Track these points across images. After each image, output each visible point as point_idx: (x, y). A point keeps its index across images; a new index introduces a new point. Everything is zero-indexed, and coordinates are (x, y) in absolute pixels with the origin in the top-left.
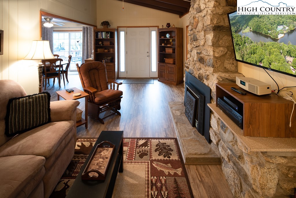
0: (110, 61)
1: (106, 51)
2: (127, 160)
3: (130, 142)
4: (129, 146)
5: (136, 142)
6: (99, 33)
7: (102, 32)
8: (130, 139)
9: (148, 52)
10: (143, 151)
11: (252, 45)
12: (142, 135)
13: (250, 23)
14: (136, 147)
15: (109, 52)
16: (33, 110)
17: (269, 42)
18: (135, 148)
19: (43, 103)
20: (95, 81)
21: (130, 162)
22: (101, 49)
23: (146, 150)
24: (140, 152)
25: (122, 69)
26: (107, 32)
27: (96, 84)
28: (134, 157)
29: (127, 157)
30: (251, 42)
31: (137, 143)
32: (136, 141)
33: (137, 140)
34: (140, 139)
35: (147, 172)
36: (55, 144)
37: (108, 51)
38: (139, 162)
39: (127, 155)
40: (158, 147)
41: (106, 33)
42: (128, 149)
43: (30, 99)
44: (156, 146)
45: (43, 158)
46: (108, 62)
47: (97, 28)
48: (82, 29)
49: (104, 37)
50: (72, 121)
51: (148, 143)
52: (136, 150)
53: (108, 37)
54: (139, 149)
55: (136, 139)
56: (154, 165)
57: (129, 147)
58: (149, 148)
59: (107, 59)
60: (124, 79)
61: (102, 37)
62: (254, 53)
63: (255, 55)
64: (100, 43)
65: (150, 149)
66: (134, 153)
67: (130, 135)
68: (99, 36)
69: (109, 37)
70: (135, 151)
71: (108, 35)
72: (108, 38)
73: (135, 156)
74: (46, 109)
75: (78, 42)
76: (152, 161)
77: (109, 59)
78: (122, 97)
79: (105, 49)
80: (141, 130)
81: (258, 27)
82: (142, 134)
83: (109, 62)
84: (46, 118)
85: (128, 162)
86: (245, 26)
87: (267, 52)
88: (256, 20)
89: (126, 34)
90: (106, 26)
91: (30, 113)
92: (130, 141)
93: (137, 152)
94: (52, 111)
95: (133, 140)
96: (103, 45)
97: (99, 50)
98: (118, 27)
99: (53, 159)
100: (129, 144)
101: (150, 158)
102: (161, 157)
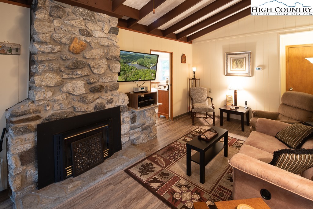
2: (180, 179)
3: (166, 192)
4: (169, 189)
10: (163, 177)
11: (137, 70)
13: (138, 60)
14: (164, 183)
17: (146, 69)
18: (166, 183)
21: (179, 176)
23: (159, 176)
24: (165, 178)
28: (174, 177)
29: (179, 180)
30: (137, 69)
31: (161, 187)
32: (158, 190)
35: (173, 165)
38: (173, 172)
39: (177, 181)
40: (147, 173)
42: (173, 186)
44: (149, 174)
51: (151, 180)
52: (167, 181)
54: (164, 180)
55: (155, 193)
56: (165, 166)
57: (171, 187)
58: (155, 176)
62: (137, 74)
63: (138, 75)
65: (155, 174)
66: (171, 179)
70: (169, 181)
73: (172, 177)
76: (164, 167)
81: (143, 63)
85: (180, 176)
86: (134, 61)
87: (145, 73)
88: (142, 60)
93: (168, 179)
101: (162, 170)
102: (155, 166)
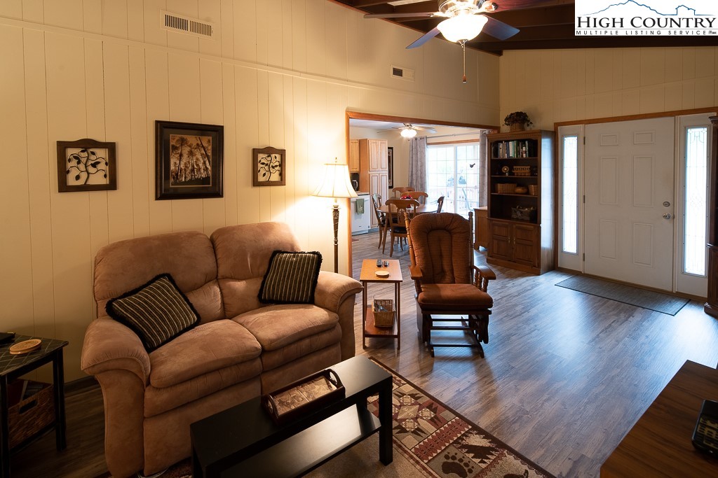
0: (528, 218)
1: (519, 190)
2: (413, 450)
3: (450, 423)
4: (442, 428)
5: (463, 432)
6: (501, 146)
7: (508, 141)
8: (457, 418)
9: (667, 204)
10: (461, 460)
12: (494, 429)
14: (456, 442)
15: (528, 193)
16: (293, 275)
18: (451, 441)
19: (307, 268)
20: (441, 256)
21: (414, 460)
22: (507, 184)
23: (471, 465)
24: (454, 458)
25: (570, 244)
26: (520, 142)
27: (442, 265)
28: (430, 458)
29: (417, 447)
31: (463, 435)
32: (467, 429)
33: (470, 429)
34: (480, 431)
36: (284, 336)
37: (525, 191)
38: (430, 474)
39: (422, 443)
41: (518, 145)
42: (434, 434)
43: (294, 256)
45: (259, 346)
46: (522, 220)
47: (499, 132)
48: (478, 136)
49: (511, 154)
50: (335, 315)
51: (493, 455)
52: (447, 447)
53: (522, 153)
54: (457, 451)
55: (470, 427)
57: (438, 431)
58: (483, 466)
59: (521, 212)
60: (573, 274)
61: (508, 154)
64: (505, 169)
65: (483, 471)
66: (439, 451)
67: (466, 411)
68: (501, 151)
69: (524, 155)
70: (443, 448)
71: (522, 148)
72: (522, 156)
73: (434, 457)
74: (309, 280)
75: (472, 166)
77: (526, 211)
78: (490, 312)
79: (519, 185)
80: (504, 414)
82: (497, 427)
83: (527, 221)
84: (307, 295)
85: (412, 457)
89: (582, 144)
90: (517, 124)
91: (288, 279)
92: (454, 420)
93: (445, 453)
94: (318, 287)
95: (462, 422)
96: (511, 173)
97: (499, 186)
98: (557, 125)
99: (276, 357)
100: (446, 425)
